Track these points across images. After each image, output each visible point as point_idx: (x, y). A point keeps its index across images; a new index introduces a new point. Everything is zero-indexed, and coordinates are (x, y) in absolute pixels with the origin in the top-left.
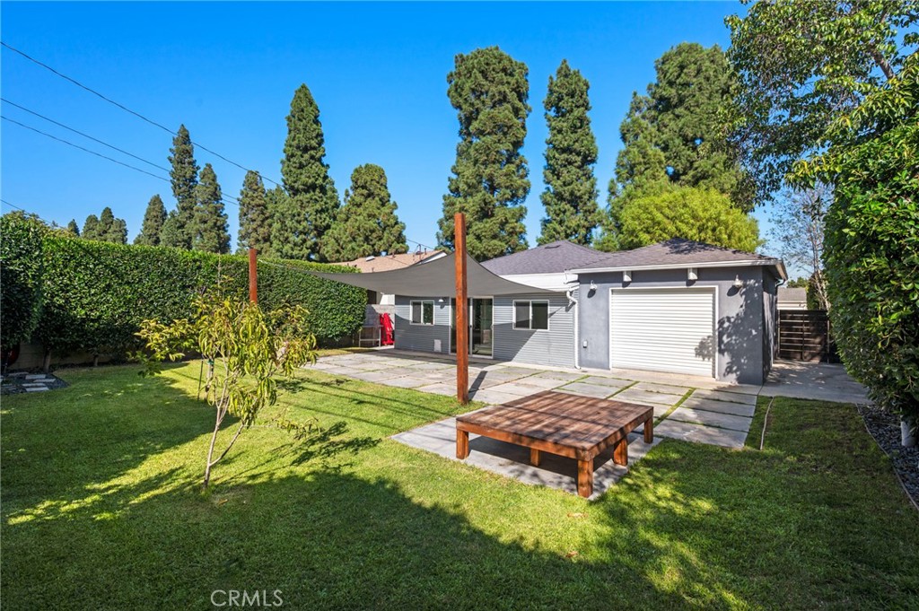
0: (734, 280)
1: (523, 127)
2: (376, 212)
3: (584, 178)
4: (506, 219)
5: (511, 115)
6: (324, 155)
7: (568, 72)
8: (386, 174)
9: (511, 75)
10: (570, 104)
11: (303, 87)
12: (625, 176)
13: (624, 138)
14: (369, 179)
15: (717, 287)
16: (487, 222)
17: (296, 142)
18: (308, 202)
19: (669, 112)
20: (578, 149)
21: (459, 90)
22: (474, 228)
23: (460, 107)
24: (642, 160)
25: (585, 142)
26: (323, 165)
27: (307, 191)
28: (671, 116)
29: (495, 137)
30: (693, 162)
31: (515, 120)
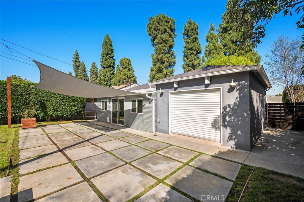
0: (231, 82)
1: (173, 41)
2: (127, 73)
3: (197, 59)
4: (166, 73)
5: (168, 37)
6: (114, 56)
7: (191, 22)
8: (131, 61)
9: (168, 23)
10: (191, 33)
11: (107, 35)
12: (208, 54)
13: (207, 41)
14: (125, 62)
15: (221, 88)
16: (160, 74)
17: (105, 52)
18: (108, 71)
19: (227, 33)
20: (195, 49)
21: (150, 29)
22: (156, 76)
23: (150, 35)
24: (214, 48)
25: (197, 46)
26: (113, 59)
27: (108, 68)
28: (228, 34)
29: (162, 45)
30: (236, 50)
31: (170, 38)
